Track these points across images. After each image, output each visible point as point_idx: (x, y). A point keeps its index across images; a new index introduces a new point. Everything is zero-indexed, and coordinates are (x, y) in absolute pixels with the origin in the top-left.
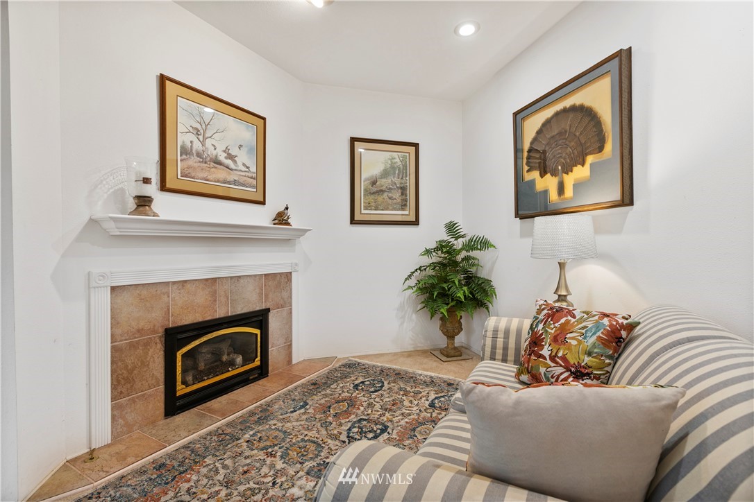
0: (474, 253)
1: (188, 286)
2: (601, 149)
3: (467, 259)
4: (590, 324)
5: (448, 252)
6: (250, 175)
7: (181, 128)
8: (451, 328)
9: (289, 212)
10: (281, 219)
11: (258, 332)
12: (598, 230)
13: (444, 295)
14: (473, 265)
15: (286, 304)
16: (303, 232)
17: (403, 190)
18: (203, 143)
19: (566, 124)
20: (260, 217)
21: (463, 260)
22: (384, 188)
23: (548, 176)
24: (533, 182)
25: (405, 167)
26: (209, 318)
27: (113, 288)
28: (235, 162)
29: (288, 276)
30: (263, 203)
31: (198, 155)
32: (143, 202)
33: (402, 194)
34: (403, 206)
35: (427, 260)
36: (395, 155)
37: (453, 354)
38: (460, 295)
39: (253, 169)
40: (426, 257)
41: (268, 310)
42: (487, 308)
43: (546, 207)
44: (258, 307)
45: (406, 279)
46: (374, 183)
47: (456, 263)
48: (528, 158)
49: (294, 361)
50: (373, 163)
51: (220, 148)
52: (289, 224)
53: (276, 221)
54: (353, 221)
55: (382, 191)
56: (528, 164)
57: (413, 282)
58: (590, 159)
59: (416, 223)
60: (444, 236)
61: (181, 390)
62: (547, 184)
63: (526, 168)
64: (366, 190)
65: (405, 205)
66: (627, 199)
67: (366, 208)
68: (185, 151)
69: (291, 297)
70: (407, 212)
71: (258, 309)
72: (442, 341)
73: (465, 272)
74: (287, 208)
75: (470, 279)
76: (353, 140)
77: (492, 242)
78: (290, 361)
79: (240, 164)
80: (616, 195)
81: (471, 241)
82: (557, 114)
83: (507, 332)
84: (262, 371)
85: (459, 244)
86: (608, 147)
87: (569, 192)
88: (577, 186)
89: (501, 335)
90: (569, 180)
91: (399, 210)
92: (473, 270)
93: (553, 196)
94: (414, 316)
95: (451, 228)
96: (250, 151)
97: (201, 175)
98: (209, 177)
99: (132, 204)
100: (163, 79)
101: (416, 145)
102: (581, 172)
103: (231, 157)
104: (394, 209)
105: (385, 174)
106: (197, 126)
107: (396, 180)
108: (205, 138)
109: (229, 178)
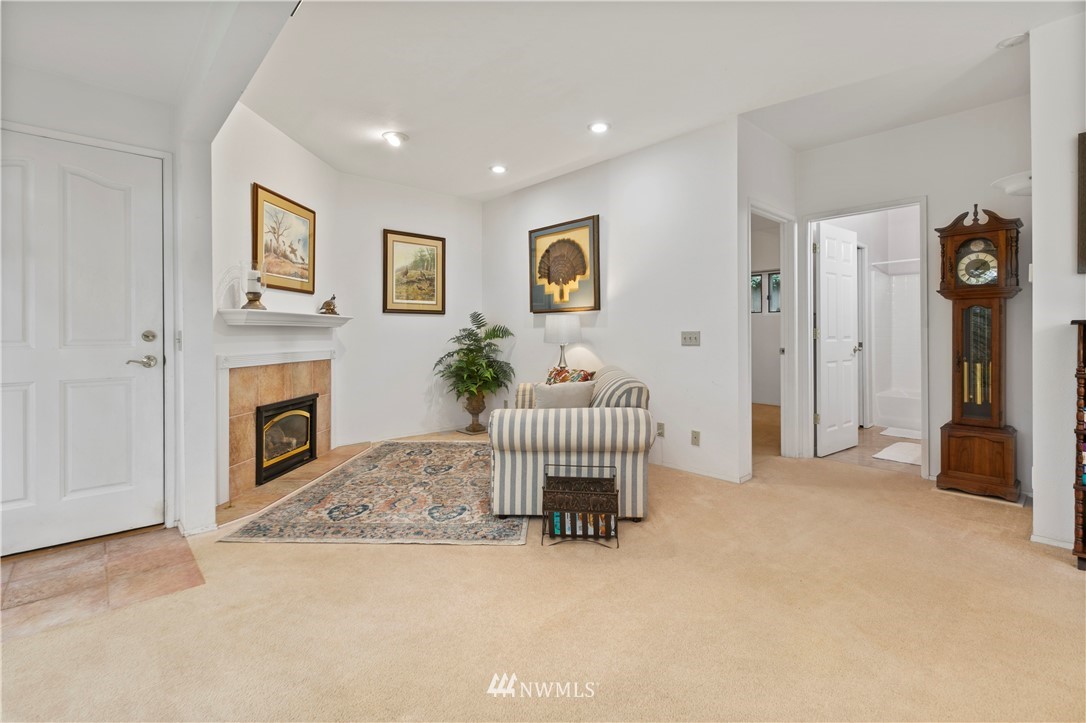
0: (495, 341)
1: (269, 369)
2: (584, 273)
3: (489, 345)
4: (575, 375)
5: (475, 340)
6: (304, 266)
7: (266, 229)
8: (477, 407)
9: (336, 302)
10: (329, 307)
11: (308, 415)
12: (582, 324)
13: (473, 376)
14: (495, 351)
15: (328, 390)
16: (346, 320)
17: (431, 281)
18: (277, 240)
19: (565, 251)
20: (307, 306)
21: (486, 346)
22: (413, 279)
23: (553, 284)
24: (543, 286)
25: (433, 259)
26: (280, 400)
27: (231, 370)
28: (295, 255)
29: (328, 362)
30: (312, 293)
31: (275, 252)
32: (254, 298)
33: (430, 285)
34: (431, 296)
35: (456, 347)
36: (424, 248)
37: (477, 429)
38: (488, 375)
39: (307, 262)
40: (456, 344)
41: (317, 395)
42: (507, 387)
43: (550, 307)
44: (310, 392)
45: (436, 365)
46: (406, 273)
47: (481, 349)
48: (540, 268)
49: (333, 448)
50: (404, 255)
51: (288, 244)
52: (335, 313)
53: (324, 310)
54: (385, 310)
55: (413, 282)
56: (540, 272)
57: (441, 367)
58: (578, 277)
59: (442, 312)
60: (470, 326)
61: (266, 463)
62: (552, 289)
63: (538, 275)
64: (397, 281)
65: (433, 295)
66: (597, 306)
67: (398, 298)
68: (267, 250)
69: (330, 383)
70: (434, 302)
71: (309, 394)
72: (468, 419)
73: (488, 357)
74: (334, 298)
75: (491, 364)
76: (386, 232)
77: (511, 331)
78: (329, 447)
79: (298, 257)
80: (591, 303)
81: (494, 330)
82: (559, 242)
83: (524, 391)
84: (312, 454)
85: (481, 333)
86: (588, 272)
87: (566, 297)
88: (572, 294)
89: (527, 393)
90: (567, 289)
91: (428, 300)
92: (493, 355)
93: (557, 298)
94: (440, 400)
95: (476, 318)
96: (304, 245)
97: (276, 270)
98: (281, 271)
99: (245, 300)
100: (256, 188)
101: (443, 240)
102: (573, 285)
103: (293, 251)
104: (423, 299)
105: (415, 265)
106: (274, 225)
107: (424, 271)
108: (279, 236)
109: (293, 271)
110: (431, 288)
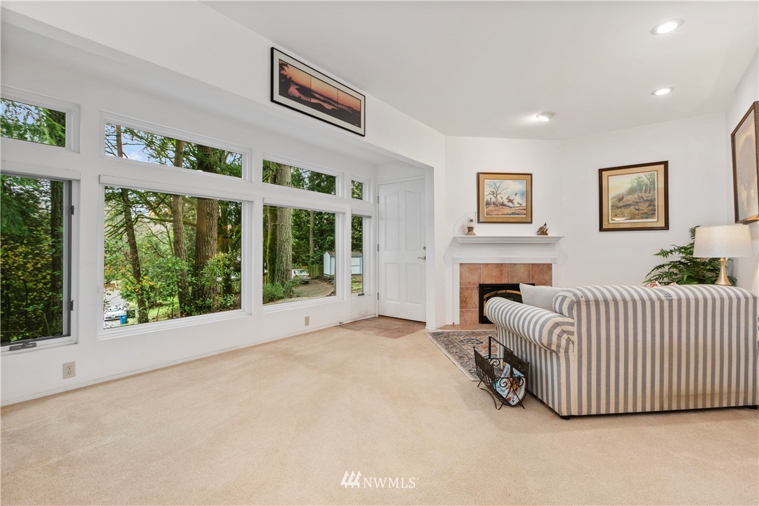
1: (489, 266)
6: (522, 208)
7: (486, 193)
16: (558, 238)
17: (651, 201)
18: (496, 198)
20: (528, 231)
22: (630, 203)
25: (653, 183)
27: (461, 264)
28: (513, 203)
29: (549, 266)
30: (531, 223)
31: (494, 204)
32: (470, 229)
33: (650, 205)
34: (651, 215)
36: (642, 175)
39: (525, 204)
46: (621, 200)
50: (620, 185)
51: (505, 198)
52: (548, 234)
53: (540, 233)
54: (602, 230)
55: (629, 205)
59: (665, 227)
64: (613, 206)
65: (653, 214)
67: (613, 219)
68: (488, 204)
69: (551, 279)
70: (655, 220)
74: (545, 225)
76: (601, 170)
79: (516, 203)
91: (647, 218)
96: (522, 195)
97: (495, 213)
98: (499, 214)
99: (467, 231)
100: (479, 174)
101: (665, 163)
103: (511, 201)
104: (642, 218)
105: (632, 191)
106: (494, 190)
107: (643, 195)
108: (497, 195)
109: (510, 212)
110: (651, 207)
